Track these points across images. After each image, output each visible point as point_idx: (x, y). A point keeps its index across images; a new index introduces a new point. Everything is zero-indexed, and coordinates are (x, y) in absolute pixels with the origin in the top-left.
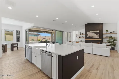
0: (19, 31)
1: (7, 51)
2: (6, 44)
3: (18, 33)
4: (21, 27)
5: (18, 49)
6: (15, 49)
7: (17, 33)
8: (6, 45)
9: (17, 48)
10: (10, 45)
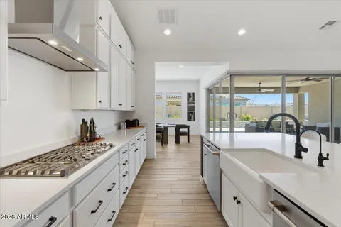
0: (193, 94)
1: (167, 143)
2: (166, 125)
3: (191, 99)
4: (198, 82)
5: (188, 141)
6: (183, 139)
7: (188, 100)
8: (166, 128)
9: (186, 137)
10: (174, 128)
